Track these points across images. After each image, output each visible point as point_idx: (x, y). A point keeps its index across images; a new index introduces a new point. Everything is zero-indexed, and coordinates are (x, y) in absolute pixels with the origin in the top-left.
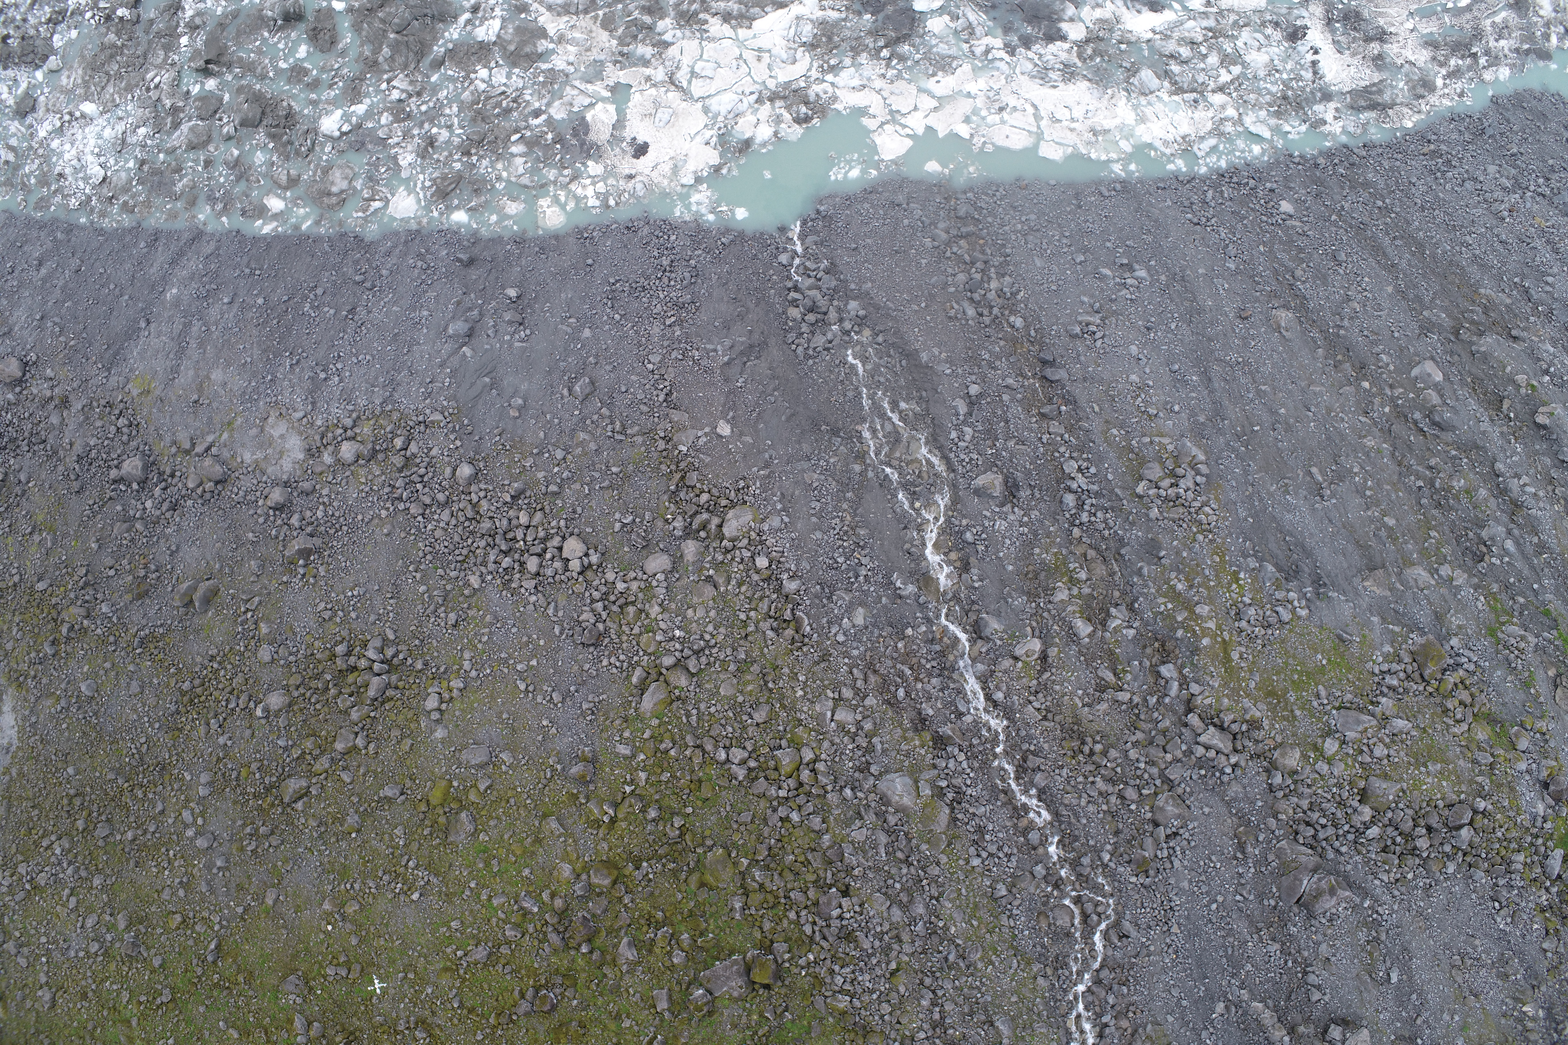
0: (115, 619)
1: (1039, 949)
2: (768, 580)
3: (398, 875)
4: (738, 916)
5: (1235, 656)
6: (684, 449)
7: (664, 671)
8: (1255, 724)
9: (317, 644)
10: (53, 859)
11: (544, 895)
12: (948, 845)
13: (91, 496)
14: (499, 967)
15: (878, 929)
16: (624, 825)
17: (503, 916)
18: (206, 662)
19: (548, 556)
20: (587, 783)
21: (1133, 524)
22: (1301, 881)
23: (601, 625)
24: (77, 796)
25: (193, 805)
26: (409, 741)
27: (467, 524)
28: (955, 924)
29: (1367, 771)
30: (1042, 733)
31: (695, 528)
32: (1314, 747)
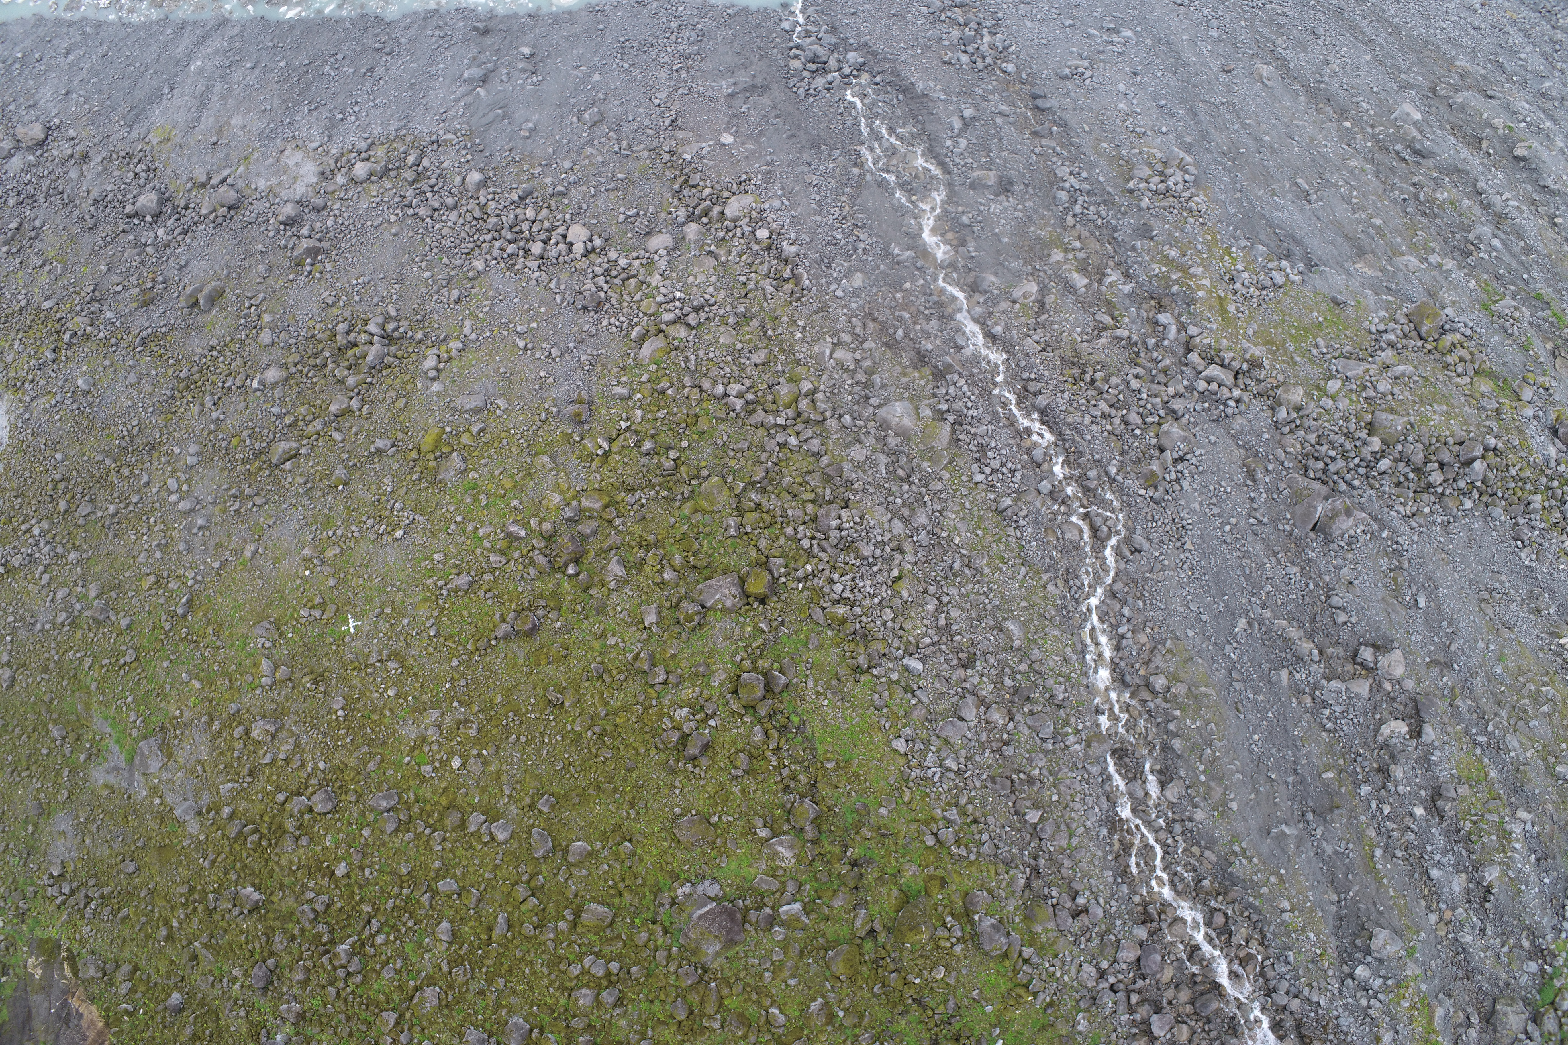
0: (118, 324)
1: (1047, 560)
2: (769, 248)
3: (382, 518)
4: (732, 532)
5: (1232, 308)
6: (688, 157)
7: (663, 327)
8: (1255, 364)
9: (318, 326)
10: (30, 541)
11: (532, 521)
12: (950, 462)
13: (105, 230)
14: (481, 594)
15: (879, 539)
16: (618, 458)
17: (488, 545)
18: (206, 352)
19: (553, 241)
20: (581, 422)
21: (1125, 214)
22: (1315, 508)
23: (602, 294)
24: (62, 480)
25: (180, 474)
26: (404, 400)
27: (474, 222)
28: (959, 534)
29: (1372, 406)
30: (1042, 362)
31: (697, 213)
32: (1317, 387)
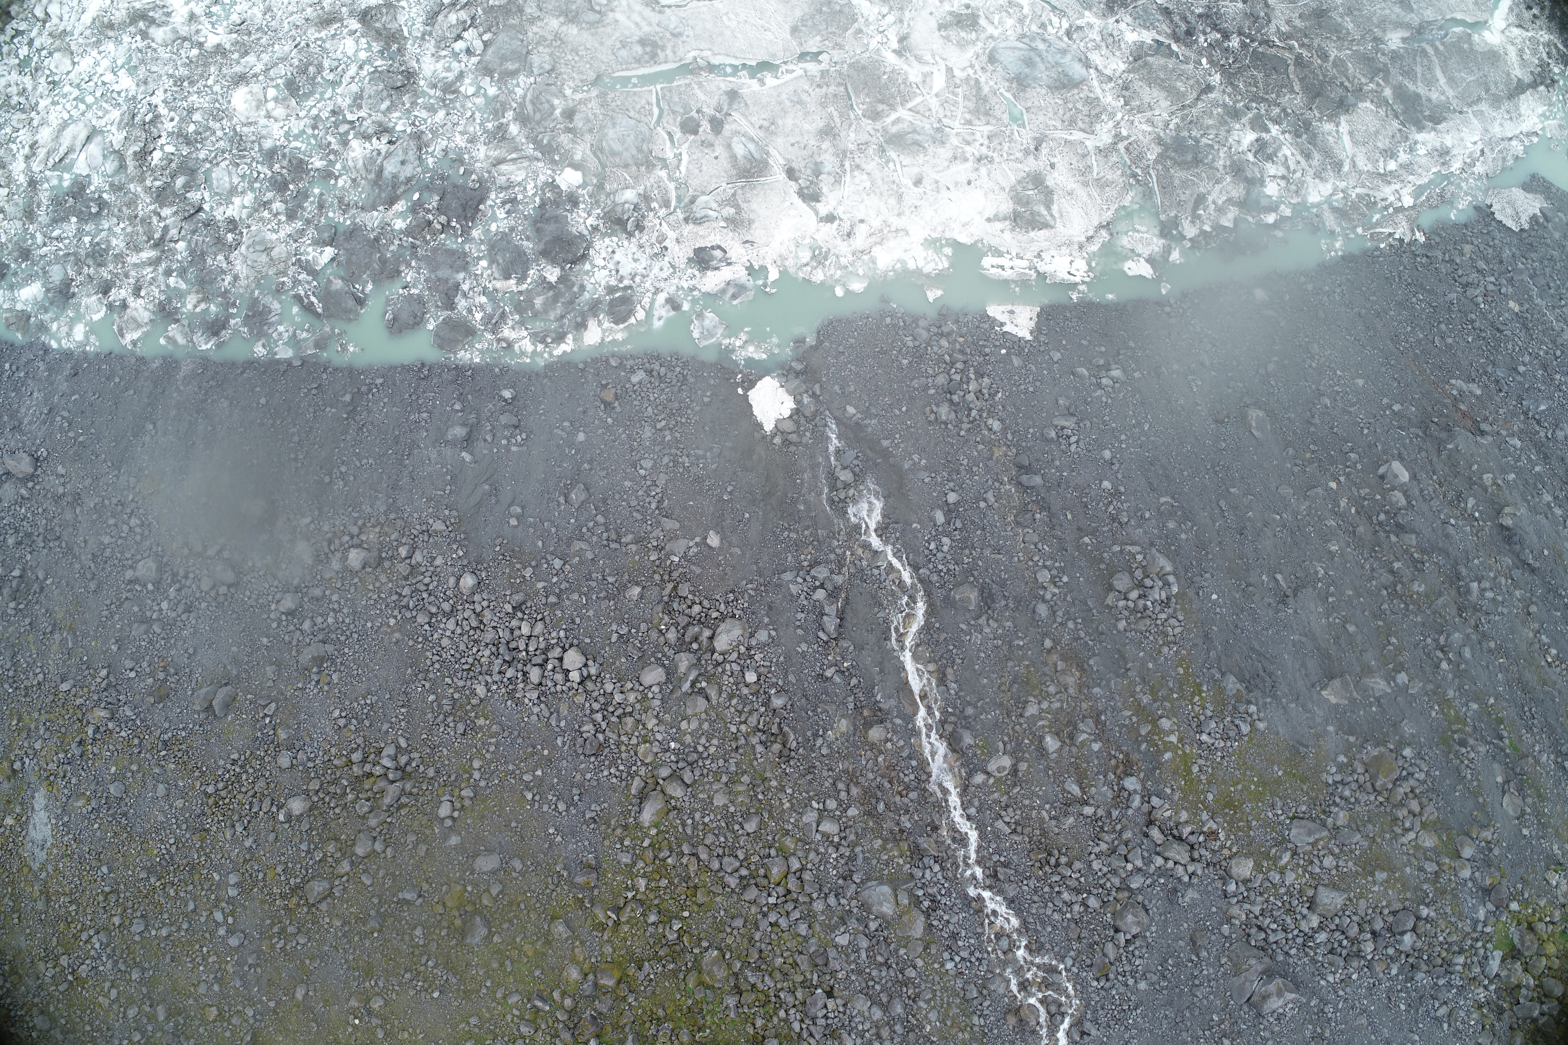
0: (138, 722)
2: (756, 694)
3: (419, 973)
4: (732, 1012)
5: (1195, 768)
6: (676, 559)
7: (661, 781)
8: (1211, 836)
9: (333, 750)
10: (93, 953)
11: (554, 994)
12: (924, 950)
13: (108, 596)
15: (860, 1027)
16: (626, 928)
17: (517, 1013)
18: (228, 766)
19: (550, 667)
20: (592, 888)
22: (1251, 982)
23: (601, 736)
24: (112, 892)
25: (224, 905)
26: (424, 848)
27: (472, 632)
28: (930, 1023)
29: (1316, 882)
30: (1011, 846)
31: (687, 639)
32: (1267, 856)
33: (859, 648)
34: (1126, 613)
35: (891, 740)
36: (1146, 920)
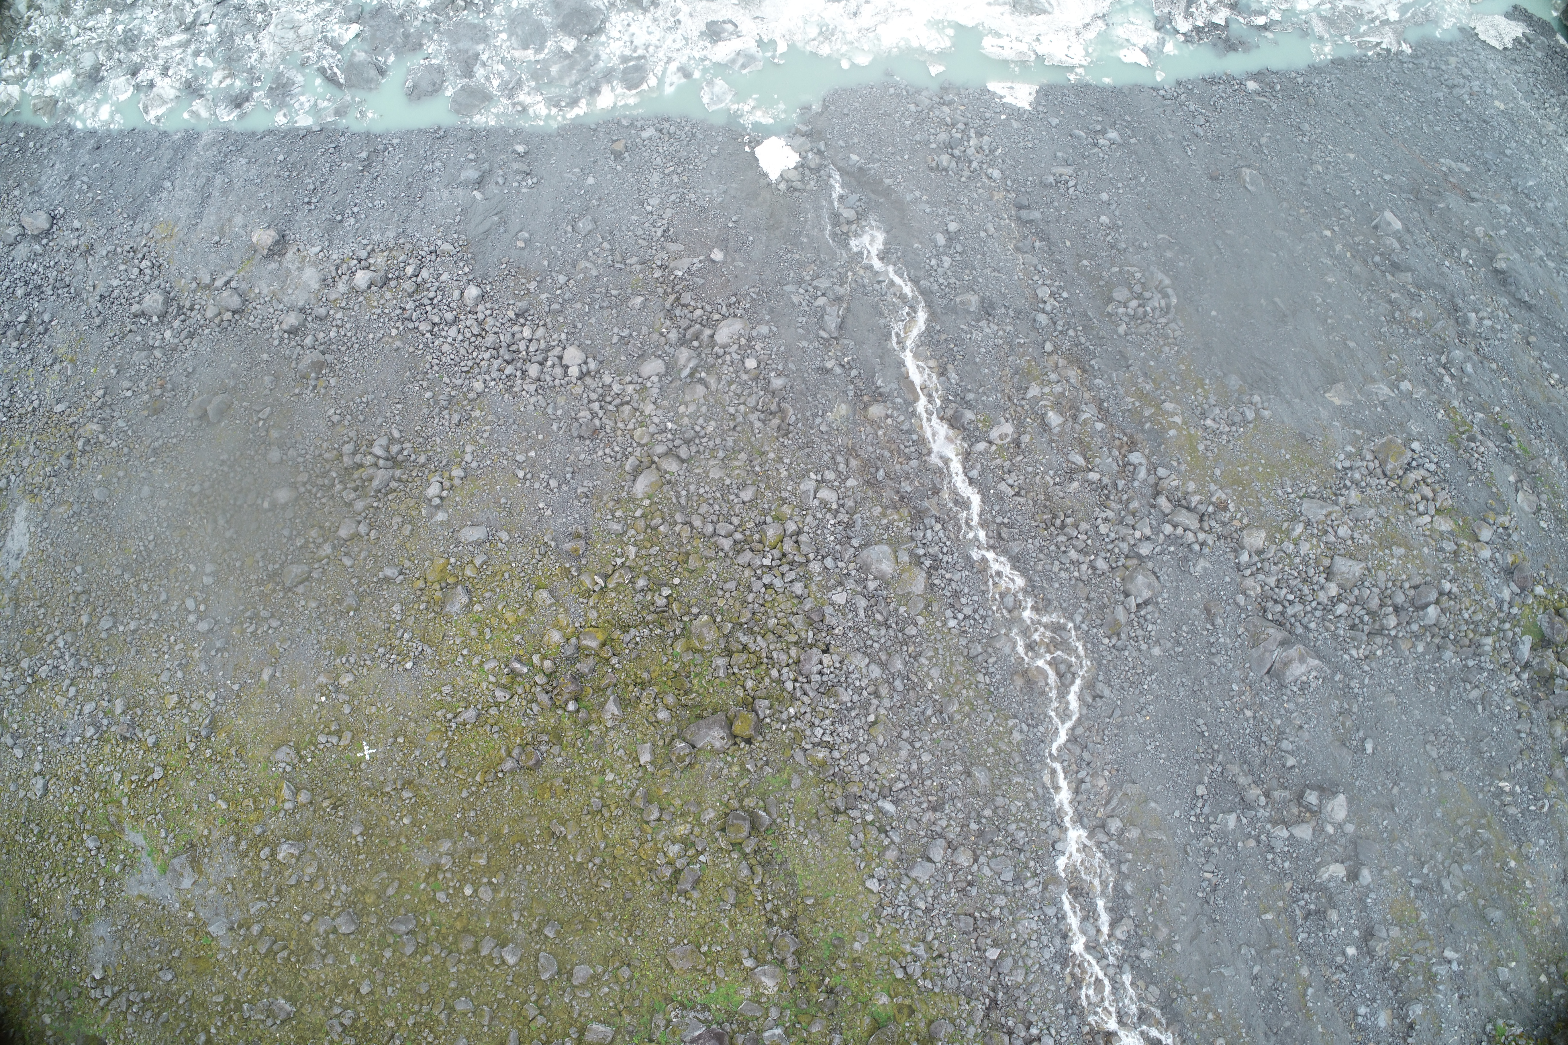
0: (130, 433)
1: (1014, 706)
2: (756, 379)
3: (393, 647)
4: (721, 673)
5: (1201, 447)
6: (680, 274)
7: (656, 459)
8: (1221, 506)
9: (325, 445)
10: (56, 652)
11: (534, 657)
12: (926, 608)
13: (111, 329)
14: (488, 728)
15: (857, 683)
16: (613, 594)
17: (493, 679)
18: (217, 466)
19: (549, 363)
20: (580, 557)
22: (1271, 653)
23: (597, 422)
24: (83, 592)
25: (197, 593)
26: (409, 527)
27: (473, 339)
28: (932, 680)
29: (1332, 550)
30: (1015, 506)
31: (688, 336)
32: (1279, 529)
33: (859, 344)
34: (1127, 319)
35: (891, 416)
36: (1157, 584)
